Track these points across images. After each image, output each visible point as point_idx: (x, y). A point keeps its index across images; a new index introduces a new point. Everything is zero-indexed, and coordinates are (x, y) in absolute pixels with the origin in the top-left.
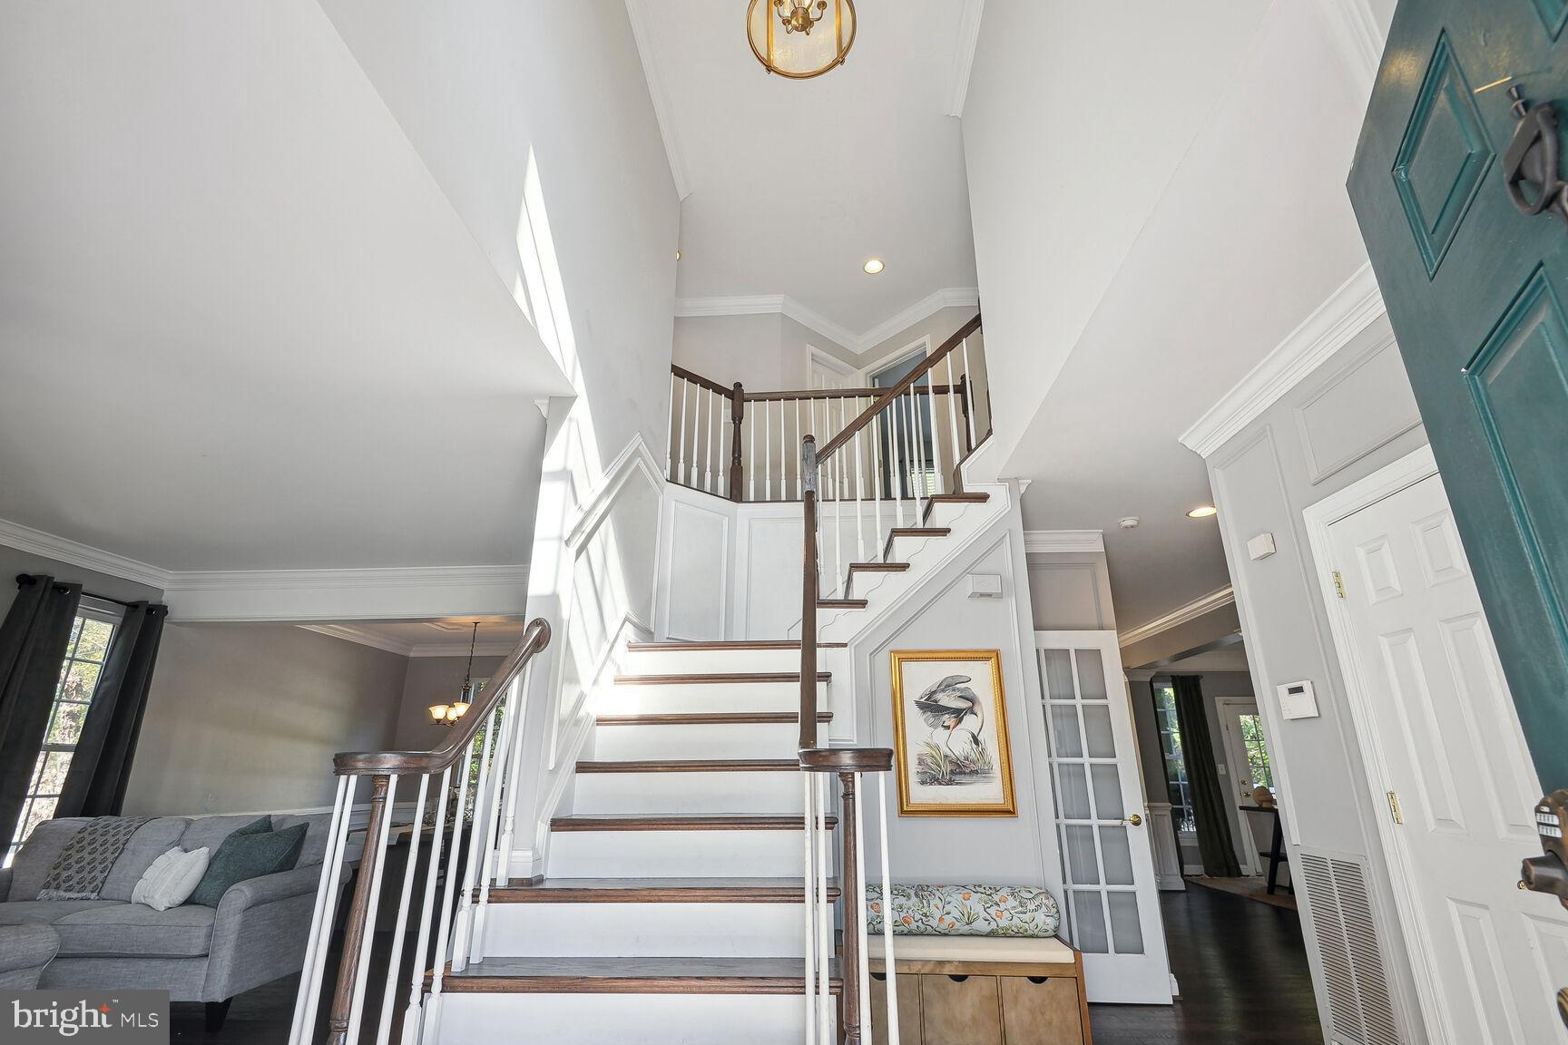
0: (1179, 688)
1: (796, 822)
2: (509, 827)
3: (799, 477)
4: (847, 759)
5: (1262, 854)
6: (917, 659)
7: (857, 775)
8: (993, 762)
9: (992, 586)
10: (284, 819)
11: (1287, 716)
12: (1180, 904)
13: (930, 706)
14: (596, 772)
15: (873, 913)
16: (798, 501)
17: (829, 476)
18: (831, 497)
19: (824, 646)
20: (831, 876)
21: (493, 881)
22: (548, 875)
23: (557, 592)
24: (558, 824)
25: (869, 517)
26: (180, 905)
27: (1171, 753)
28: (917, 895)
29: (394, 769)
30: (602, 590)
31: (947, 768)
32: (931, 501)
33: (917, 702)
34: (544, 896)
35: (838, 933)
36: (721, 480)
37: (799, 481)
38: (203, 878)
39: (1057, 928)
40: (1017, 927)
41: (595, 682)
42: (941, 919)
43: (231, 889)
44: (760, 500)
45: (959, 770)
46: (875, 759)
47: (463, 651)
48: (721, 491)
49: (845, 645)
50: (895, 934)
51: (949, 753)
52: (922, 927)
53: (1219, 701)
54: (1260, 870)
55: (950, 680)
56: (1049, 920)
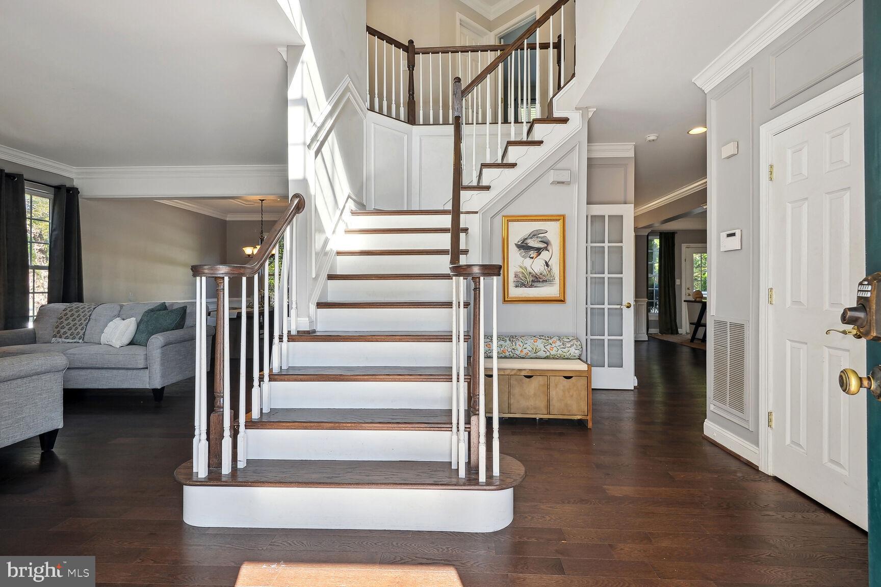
0: (663, 240)
1: (449, 305)
2: (294, 306)
3: (450, 108)
4: (476, 270)
5: (691, 324)
6: (518, 221)
7: (482, 278)
8: (555, 276)
9: (565, 177)
10: (173, 304)
11: (722, 249)
12: (644, 347)
13: (523, 246)
14: (339, 279)
15: (487, 349)
16: (450, 124)
17: (470, 108)
18: (470, 122)
19: (465, 213)
20: (466, 330)
21: (289, 332)
22: (318, 329)
23: (306, 177)
24: (320, 305)
25: (494, 135)
26: (127, 345)
27: (652, 274)
28: (510, 340)
29: (226, 274)
30: (333, 180)
31: (530, 279)
32: (532, 124)
33: (516, 244)
34: (317, 339)
35: (469, 357)
36: (402, 110)
37: (451, 111)
38: (136, 332)
39: (580, 355)
40: (560, 354)
41: (334, 232)
42: (521, 351)
43: (151, 337)
44: (426, 123)
45: (537, 280)
46: (492, 270)
47: (257, 217)
48: (402, 117)
49: (476, 213)
50: (498, 358)
51: (532, 271)
52: (512, 354)
53: (684, 246)
54: (688, 331)
55: (536, 232)
56: (577, 351)
